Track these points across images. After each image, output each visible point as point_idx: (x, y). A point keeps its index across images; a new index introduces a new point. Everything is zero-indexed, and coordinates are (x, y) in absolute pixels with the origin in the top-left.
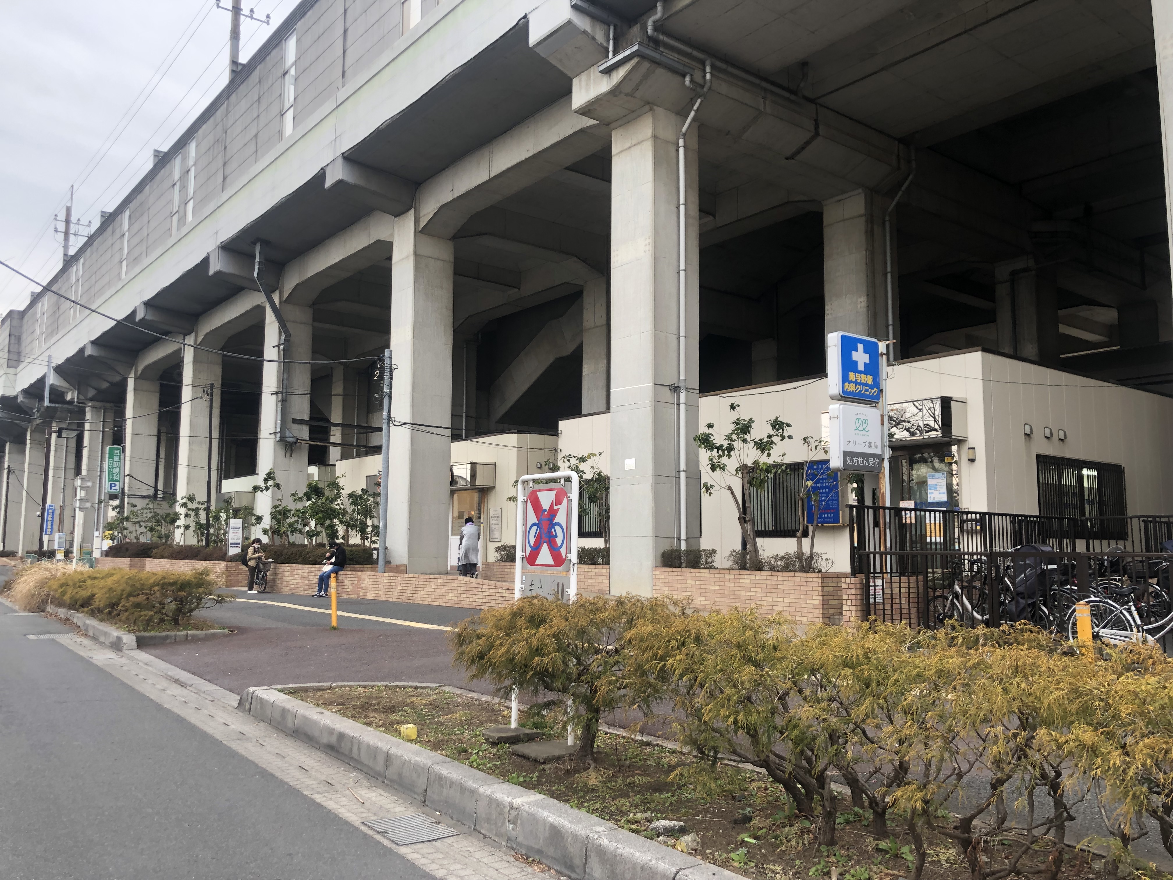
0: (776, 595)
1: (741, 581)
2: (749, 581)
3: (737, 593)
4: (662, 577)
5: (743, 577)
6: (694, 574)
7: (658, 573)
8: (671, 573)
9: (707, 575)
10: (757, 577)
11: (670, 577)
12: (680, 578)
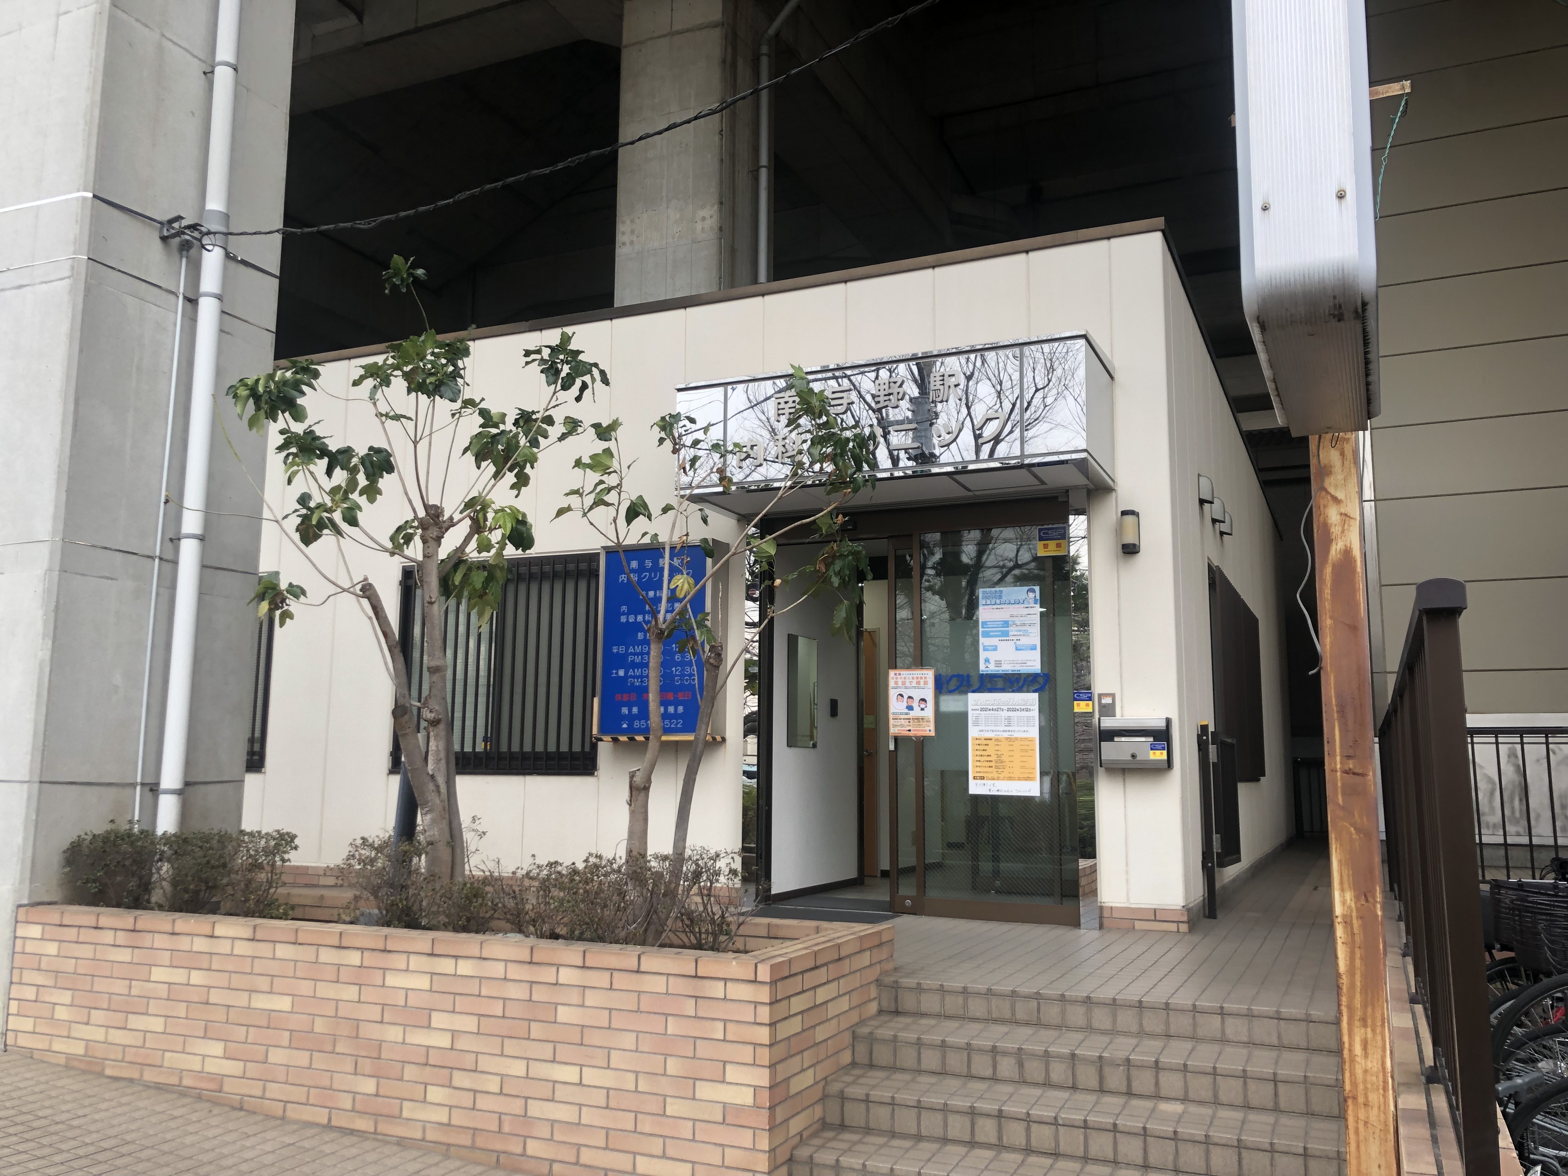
0: (547, 1051)
1: (392, 980)
2: (423, 983)
3: (369, 1031)
4: (52, 948)
5: (399, 961)
6: (184, 943)
7: (35, 931)
8: (87, 935)
9: (242, 948)
10: (465, 968)
11: (86, 951)
12: (124, 955)
